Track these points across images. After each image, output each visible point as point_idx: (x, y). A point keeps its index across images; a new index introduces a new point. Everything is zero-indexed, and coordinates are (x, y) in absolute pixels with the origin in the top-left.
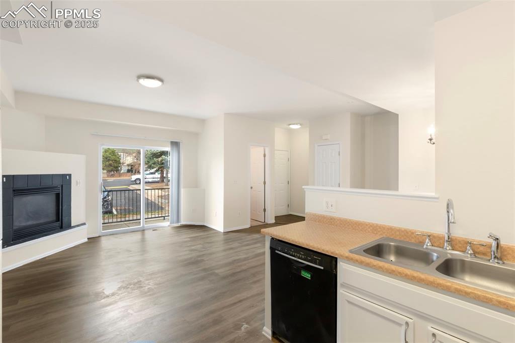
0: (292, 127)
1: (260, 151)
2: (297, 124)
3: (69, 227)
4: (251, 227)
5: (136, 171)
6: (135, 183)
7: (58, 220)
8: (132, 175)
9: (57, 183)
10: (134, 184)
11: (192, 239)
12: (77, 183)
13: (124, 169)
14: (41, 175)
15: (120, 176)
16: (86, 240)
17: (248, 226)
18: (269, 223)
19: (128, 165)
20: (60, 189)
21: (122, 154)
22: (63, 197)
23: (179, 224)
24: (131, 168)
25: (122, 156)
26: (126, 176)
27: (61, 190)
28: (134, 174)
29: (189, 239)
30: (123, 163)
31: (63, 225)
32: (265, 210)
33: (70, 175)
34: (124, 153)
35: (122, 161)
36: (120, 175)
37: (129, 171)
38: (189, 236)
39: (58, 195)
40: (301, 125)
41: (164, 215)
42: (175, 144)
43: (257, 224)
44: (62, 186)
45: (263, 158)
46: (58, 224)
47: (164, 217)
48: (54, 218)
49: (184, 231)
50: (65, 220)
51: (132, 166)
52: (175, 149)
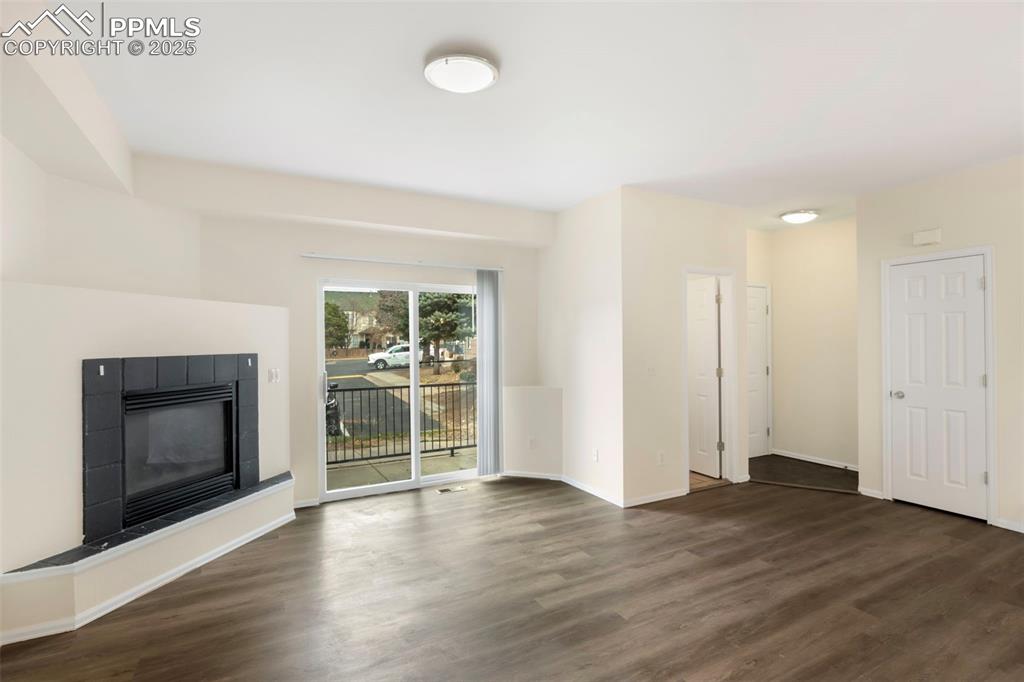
0: (790, 219)
1: (708, 285)
2: (806, 210)
3: (255, 484)
4: (692, 493)
5: (375, 344)
6: (374, 368)
7: (228, 468)
8: (368, 353)
9: (225, 376)
10: (373, 371)
11: (550, 526)
12: (270, 378)
13: (354, 341)
14: (188, 357)
15: (347, 356)
16: (292, 516)
17: (684, 490)
18: (735, 482)
19: (361, 334)
20: (234, 390)
21: (350, 313)
22: (240, 409)
23: (498, 477)
24: (367, 340)
25: (350, 317)
26: (358, 354)
27: (234, 394)
28: (373, 352)
29: (539, 528)
30: (353, 331)
31: (242, 481)
32: (721, 446)
33: (254, 357)
34: (353, 310)
35: (350, 327)
36: (348, 353)
37: (362, 345)
38: (535, 517)
39: (227, 406)
40: (817, 211)
41: (450, 444)
42: (489, 277)
43: (705, 485)
44: (237, 382)
45: (715, 305)
46: (229, 477)
47: (452, 449)
48: (221, 465)
49: (518, 498)
50: (245, 467)
51: (367, 335)
52: (487, 289)
